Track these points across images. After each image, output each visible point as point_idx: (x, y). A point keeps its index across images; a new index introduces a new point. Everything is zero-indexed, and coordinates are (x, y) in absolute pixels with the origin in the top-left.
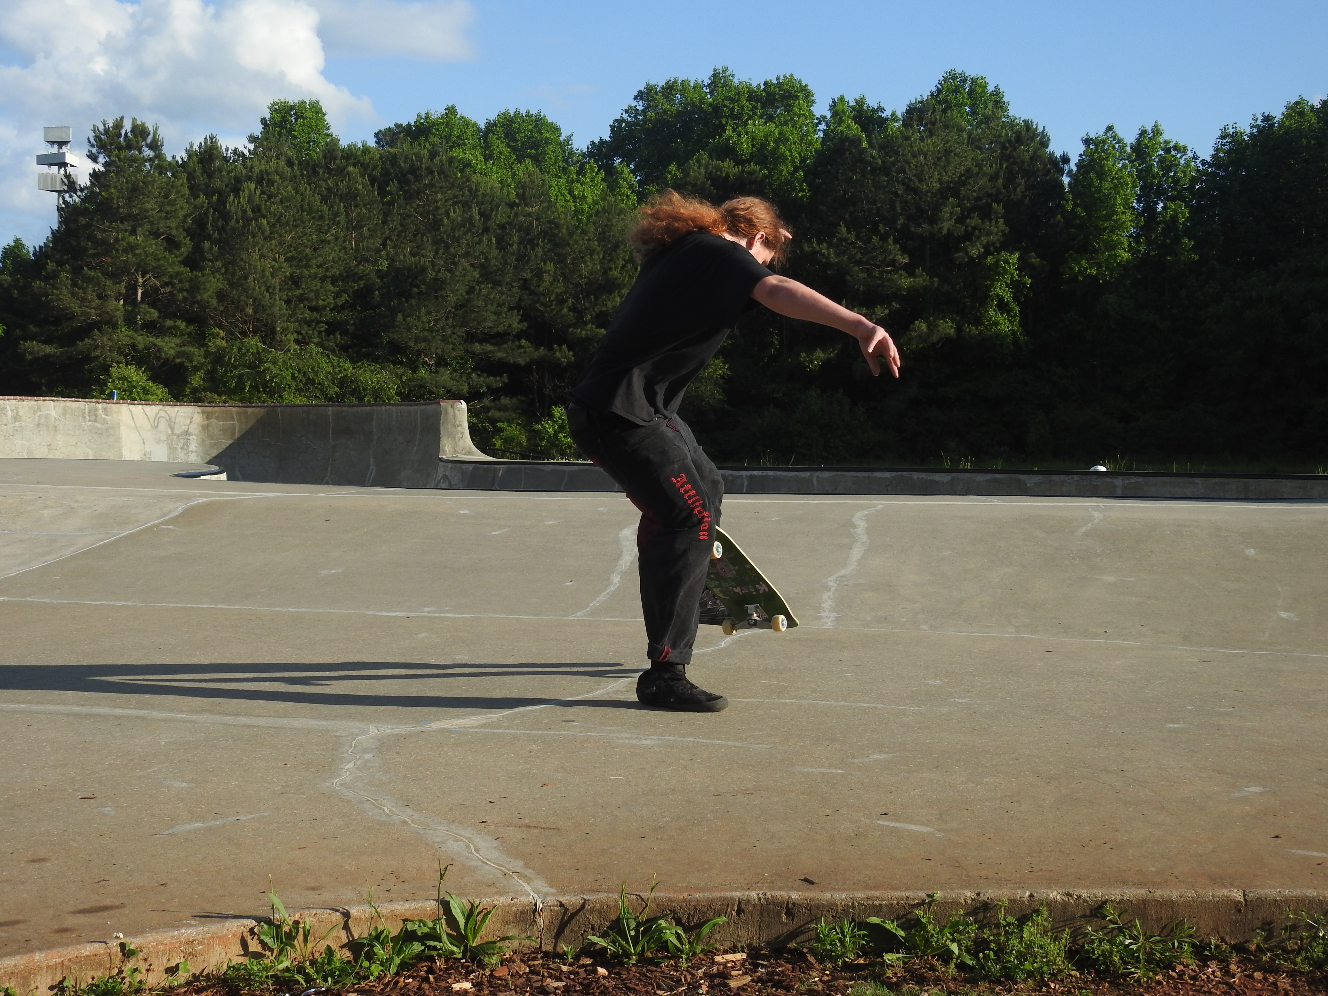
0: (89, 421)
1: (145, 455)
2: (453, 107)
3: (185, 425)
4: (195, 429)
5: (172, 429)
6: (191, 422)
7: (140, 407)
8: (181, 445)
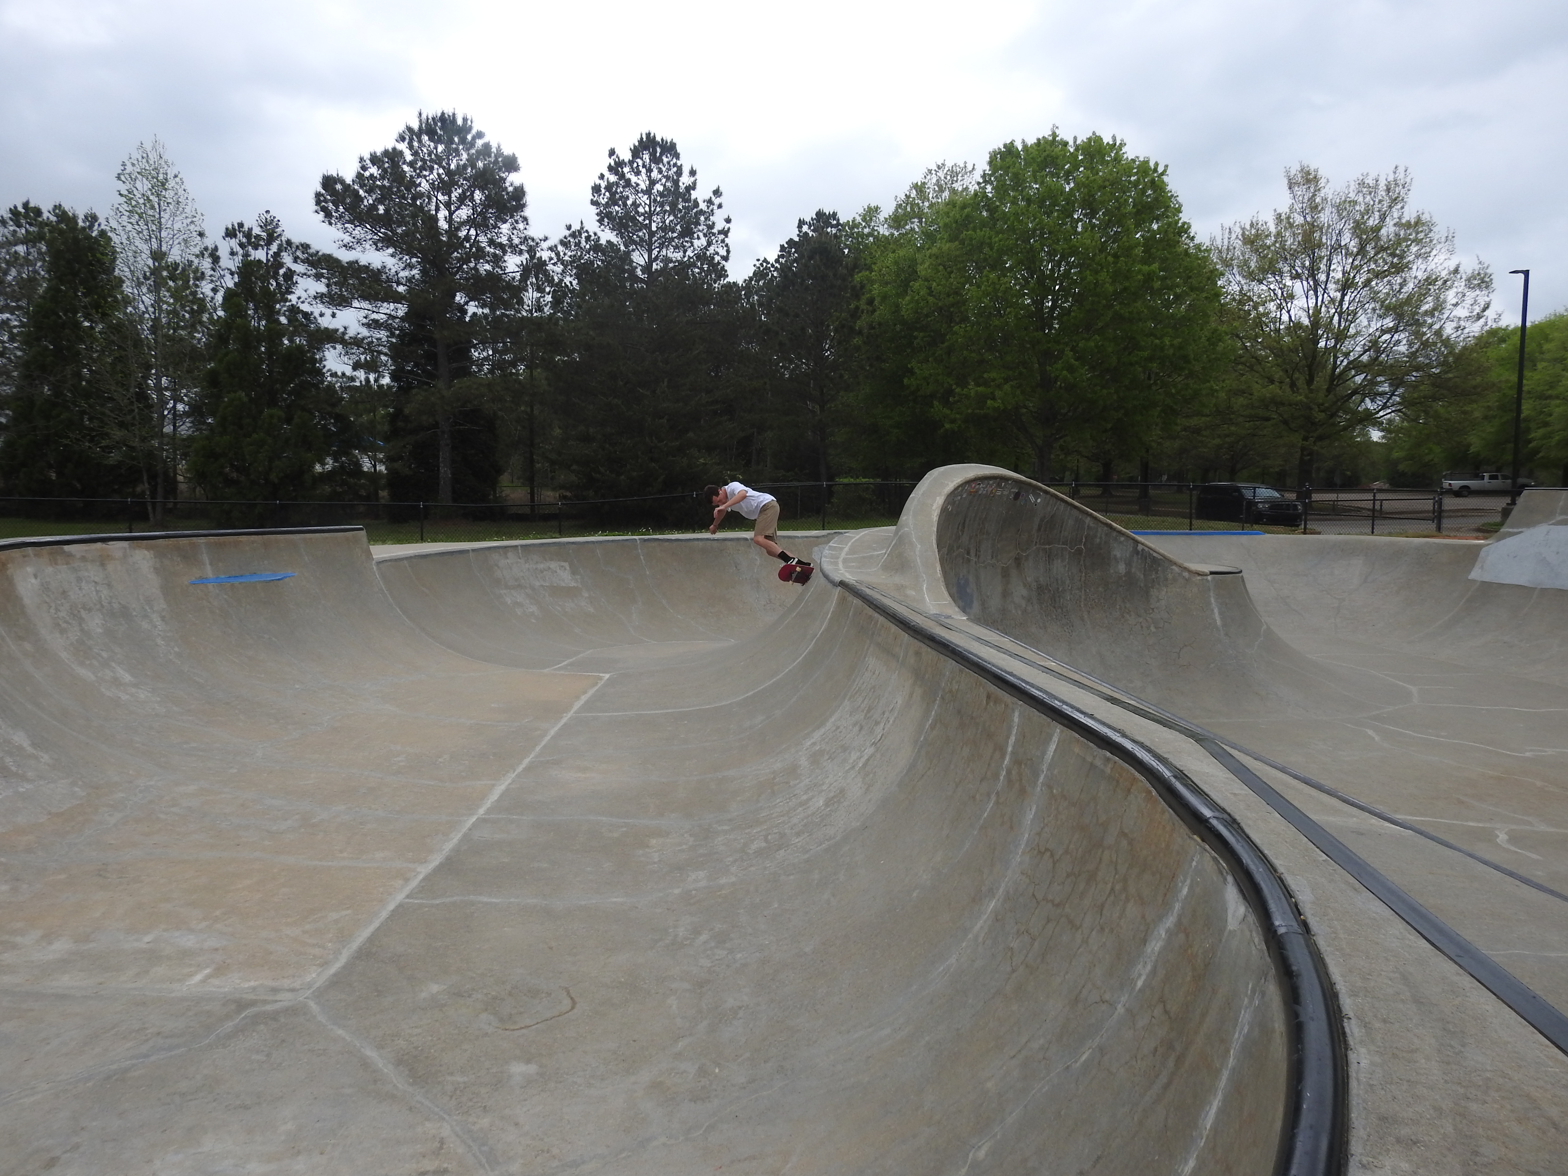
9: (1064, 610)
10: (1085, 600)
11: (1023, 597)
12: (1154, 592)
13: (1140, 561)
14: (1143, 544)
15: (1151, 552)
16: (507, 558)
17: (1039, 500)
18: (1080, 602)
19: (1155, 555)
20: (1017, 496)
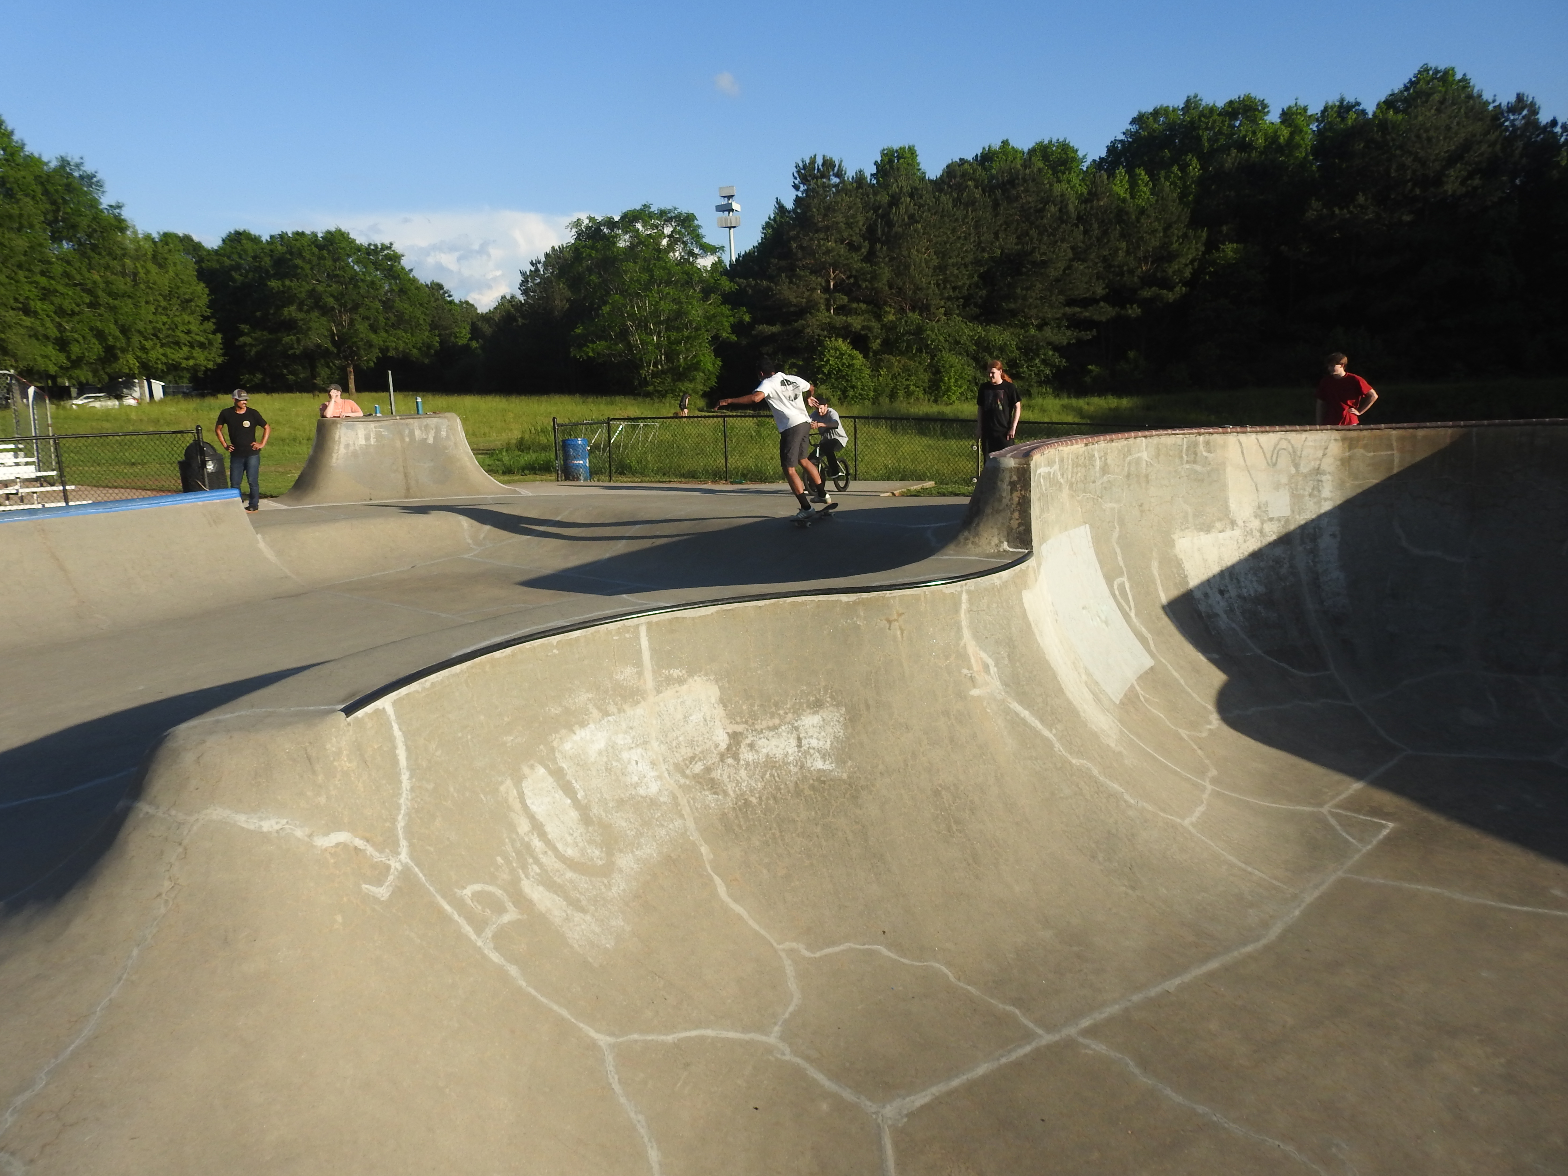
0: (1188, 462)
1: (1259, 507)
2: (1007, 140)
3: (1315, 459)
4: (1329, 464)
5: (1296, 466)
6: (1324, 455)
7: (1253, 436)
8: (1309, 489)
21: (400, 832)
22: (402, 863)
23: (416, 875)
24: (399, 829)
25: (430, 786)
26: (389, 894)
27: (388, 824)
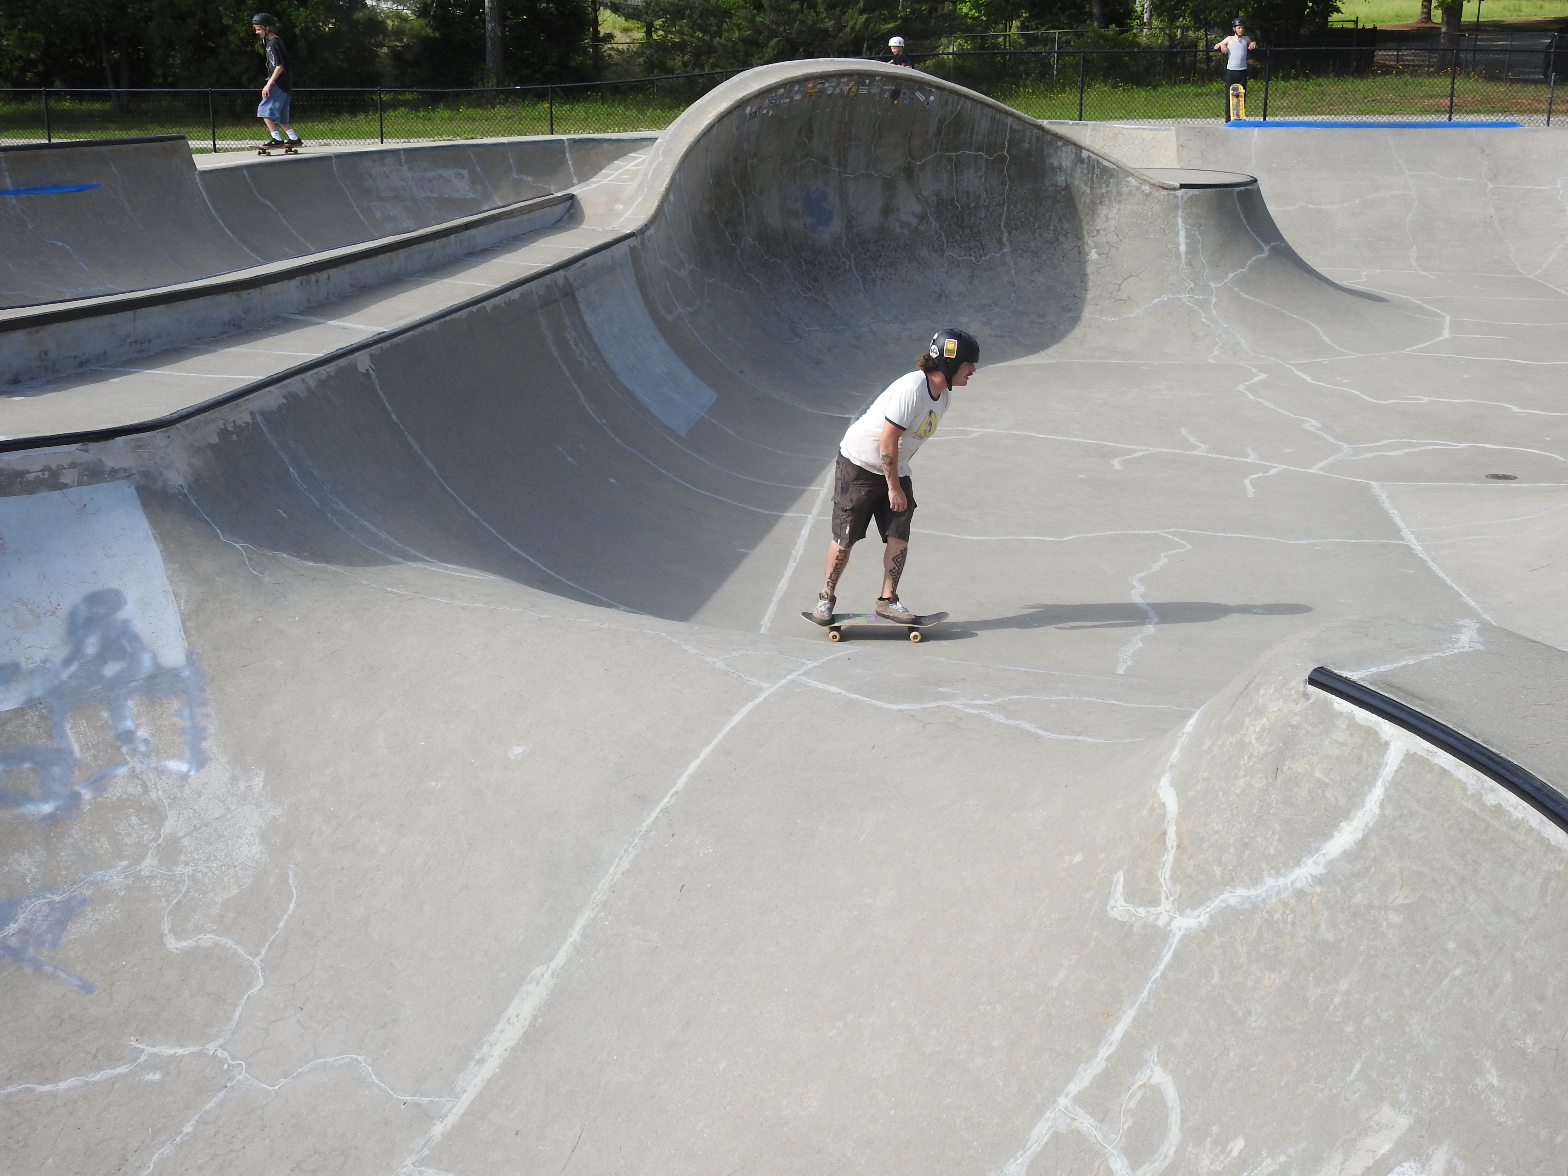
9: (975, 230)
10: (1007, 218)
11: (914, 214)
12: (1102, 211)
13: (1085, 171)
14: (1088, 150)
15: (1101, 160)
16: (383, 165)
17: (932, 98)
18: (1000, 220)
19: (1105, 163)
20: (895, 94)
21: (1217, 901)
22: (1169, 924)
23: (1159, 957)
24: (1222, 897)
25: (1326, 933)
26: (1118, 917)
27: (1218, 871)
